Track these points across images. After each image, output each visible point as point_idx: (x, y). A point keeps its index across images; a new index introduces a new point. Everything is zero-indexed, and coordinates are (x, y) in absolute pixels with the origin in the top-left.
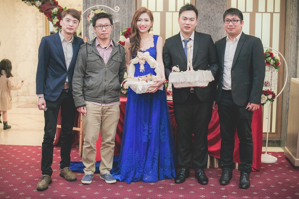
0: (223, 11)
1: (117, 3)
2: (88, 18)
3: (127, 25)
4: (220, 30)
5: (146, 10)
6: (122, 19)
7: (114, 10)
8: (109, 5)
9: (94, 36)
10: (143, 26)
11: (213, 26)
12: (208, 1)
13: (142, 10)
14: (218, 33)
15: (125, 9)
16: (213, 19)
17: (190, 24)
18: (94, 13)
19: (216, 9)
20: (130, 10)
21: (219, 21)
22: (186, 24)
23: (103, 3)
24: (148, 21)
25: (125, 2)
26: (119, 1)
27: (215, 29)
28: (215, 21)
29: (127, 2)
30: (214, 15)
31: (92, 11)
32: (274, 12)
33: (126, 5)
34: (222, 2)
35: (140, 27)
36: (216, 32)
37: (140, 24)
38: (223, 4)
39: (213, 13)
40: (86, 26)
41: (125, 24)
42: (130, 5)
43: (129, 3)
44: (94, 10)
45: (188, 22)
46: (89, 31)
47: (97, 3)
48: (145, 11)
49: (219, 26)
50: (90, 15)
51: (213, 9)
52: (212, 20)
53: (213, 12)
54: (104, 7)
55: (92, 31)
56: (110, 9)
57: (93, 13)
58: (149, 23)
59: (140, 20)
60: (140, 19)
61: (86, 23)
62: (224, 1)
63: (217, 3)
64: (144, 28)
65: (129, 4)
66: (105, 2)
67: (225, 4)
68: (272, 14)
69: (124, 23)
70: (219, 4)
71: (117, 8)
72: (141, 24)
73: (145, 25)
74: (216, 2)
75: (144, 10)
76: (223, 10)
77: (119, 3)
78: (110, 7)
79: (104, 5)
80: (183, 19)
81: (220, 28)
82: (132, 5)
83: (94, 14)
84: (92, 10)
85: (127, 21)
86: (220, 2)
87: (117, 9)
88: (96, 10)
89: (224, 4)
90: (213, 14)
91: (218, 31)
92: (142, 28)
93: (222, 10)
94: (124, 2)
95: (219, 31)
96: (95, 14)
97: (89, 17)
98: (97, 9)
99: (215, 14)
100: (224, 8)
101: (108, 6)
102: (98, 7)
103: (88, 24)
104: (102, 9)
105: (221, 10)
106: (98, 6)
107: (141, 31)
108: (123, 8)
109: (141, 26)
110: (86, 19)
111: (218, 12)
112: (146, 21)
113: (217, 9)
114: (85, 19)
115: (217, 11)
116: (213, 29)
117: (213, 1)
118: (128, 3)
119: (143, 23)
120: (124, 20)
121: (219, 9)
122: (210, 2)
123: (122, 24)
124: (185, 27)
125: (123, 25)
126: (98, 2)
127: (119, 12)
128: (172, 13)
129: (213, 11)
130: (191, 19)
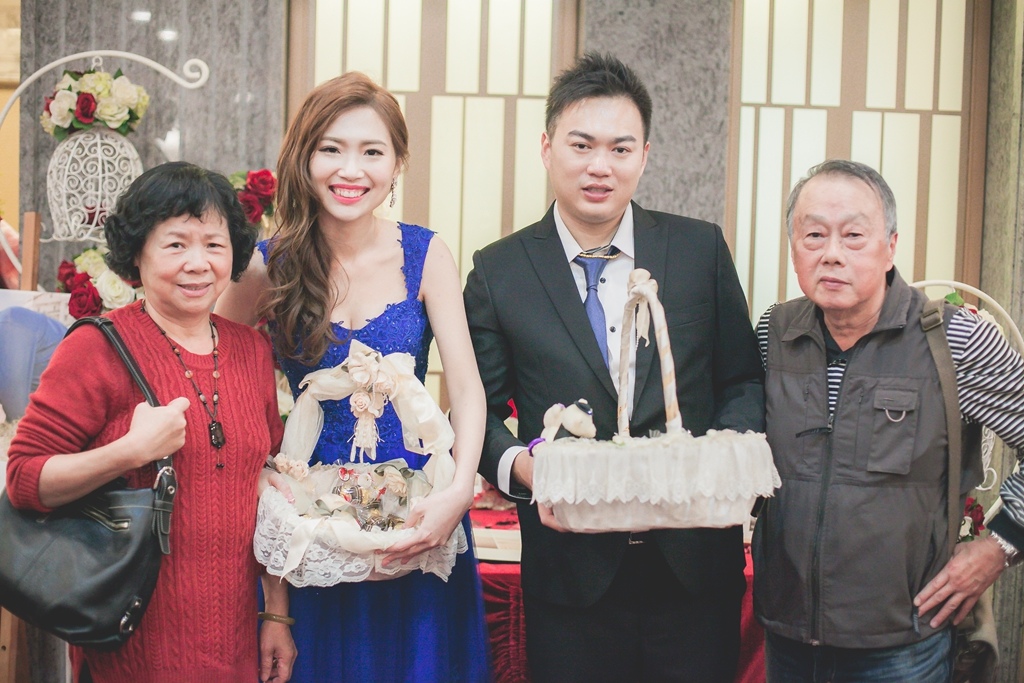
0: (710, 97)
1: (196, 41)
2: (45, 114)
3: (242, 152)
4: (697, 189)
5: (371, 88)
6: (220, 122)
7: (181, 75)
8: (154, 54)
9: (73, 207)
10: (350, 183)
11: (664, 169)
12: (642, 48)
13: (346, 91)
14: (685, 201)
15: (233, 74)
16: (665, 135)
17: (609, 172)
18: (75, 91)
19: (680, 89)
20: (256, 78)
21: (690, 144)
22: (592, 175)
23: (124, 40)
24: (380, 153)
25: (237, 41)
26: (205, 36)
27: (673, 184)
28: (672, 143)
29: (243, 43)
30: (668, 115)
31: (68, 80)
32: (936, 110)
33: (239, 56)
34: (710, 53)
35: (332, 188)
36: (676, 196)
37: (335, 173)
38: (713, 66)
39: (664, 108)
40: (36, 155)
41: (235, 150)
42: (259, 58)
43: (256, 48)
44: (77, 75)
45: (600, 160)
46: (50, 184)
47: (94, 41)
48: (361, 95)
49: (691, 170)
50: (53, 98)
51: (667, 89)
52: (661, 141)
53: (666, 100)
54: (131, 63)
55: (66, 180)
56: (157, 73)
57: (70, 89)
58: (383, 165)
59: (333, 150)
60: (336, 141)
61: (37, 138)
62: (719, 50)
63: (685, 57)
64: (353, 194)
65: (253, 52)
66: (136, 39)
67: (722, 67)
68: (926, 118)
69: (229, 144)
70: (696, 63)
71: (196, 69)
72: (341, 173)
73: (361, 175)
74: (679, 56)
75: (360, 90)
76: (711, 92)
77: (206, 46)
78: (157, 61)
79: (128, 50)
80: (574, 145)
81: (698, 180)
82: (272, 58)
83: (76, 97)
84: (67, 76)
85: (242, 136)
86: (698, 56)
87: (197, 75)
88: (86, 76)
89: (718, 66)
90: (663, 111)
91: (688, 193)
92: (346, 193)
93: (706, 92)
94: (231, 40)
95: (693, 194)
96: (79, 93)
97: (48, 109)
98: (90, 72)
99: (676, 113)
100: (715, 84)
101: (148, 55)
102: (97, 60)
103: (44, 143)
104: (116, 70)
105: (702, 94)
106: (95, 55)
107: (338, 210)
108: (226, 72)
109: (336, 181)
110: (37, 120)
111: (689, 104)
112: (371, 152)
113: (685, 90)
114: (29, 119)
115: (682, 97)
116: (664, 183)
117: (665, 46)
118: (250, 45)
119: (351, 165)
120: (229, 128)
121: (692, 89)
122: (653, 54)
123: (216, 150)
124: (586, 189)
125: (225, 152)
126: (101, 38)
127: (202, 88)
128: (460, 100)
129: (664, 94)
130: (618, 147)
